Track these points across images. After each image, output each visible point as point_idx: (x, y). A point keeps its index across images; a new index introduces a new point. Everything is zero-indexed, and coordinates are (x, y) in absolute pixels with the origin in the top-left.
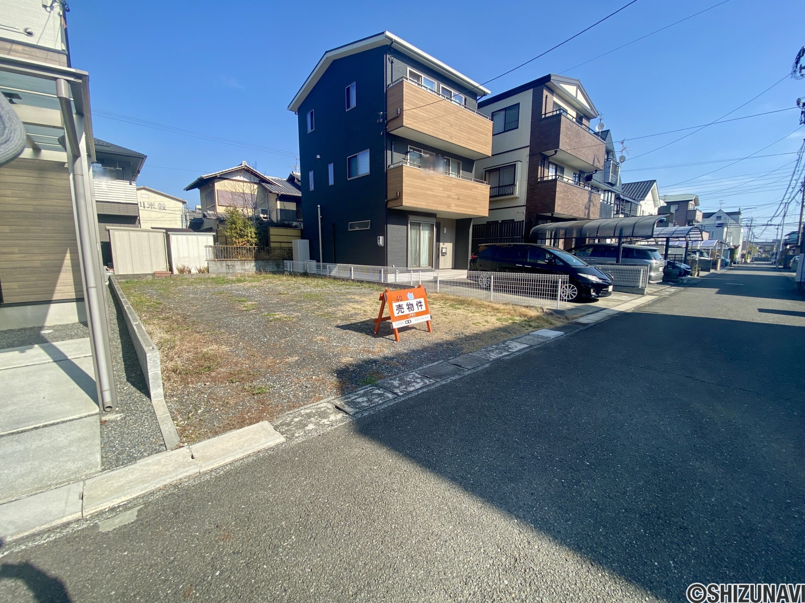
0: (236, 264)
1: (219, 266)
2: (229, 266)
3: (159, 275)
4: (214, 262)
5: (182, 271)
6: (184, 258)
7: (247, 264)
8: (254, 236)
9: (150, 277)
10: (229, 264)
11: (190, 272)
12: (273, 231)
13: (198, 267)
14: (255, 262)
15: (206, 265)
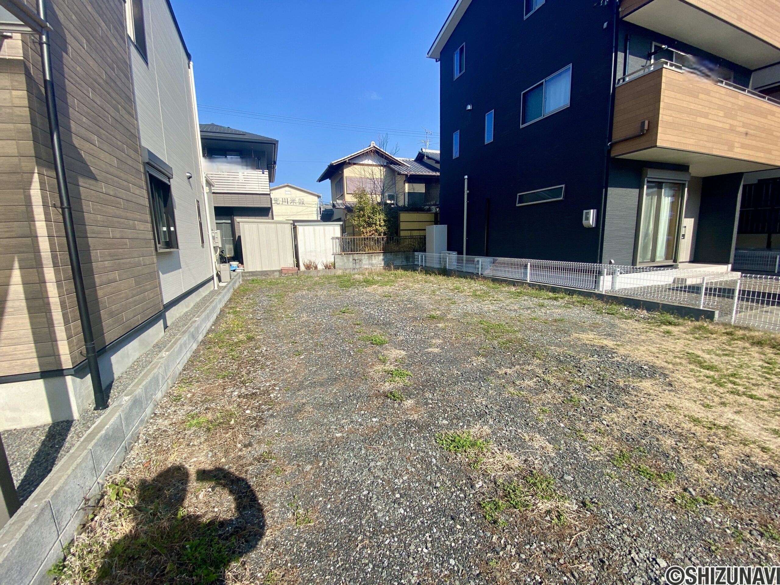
0: (363, 258)
1: (346, 261)
2: (355, 260)
3: (286, 272)
4: (340, 256)
5: (308, 267)
6: (311, 252)
7: (375, 258)
8: (383, 224)
9: (277, 275)
10: (356, 258)
11: (316, 268)
12: (404, 216)
13: (325, 262)
14: (383, 255)
15: (332, 260)
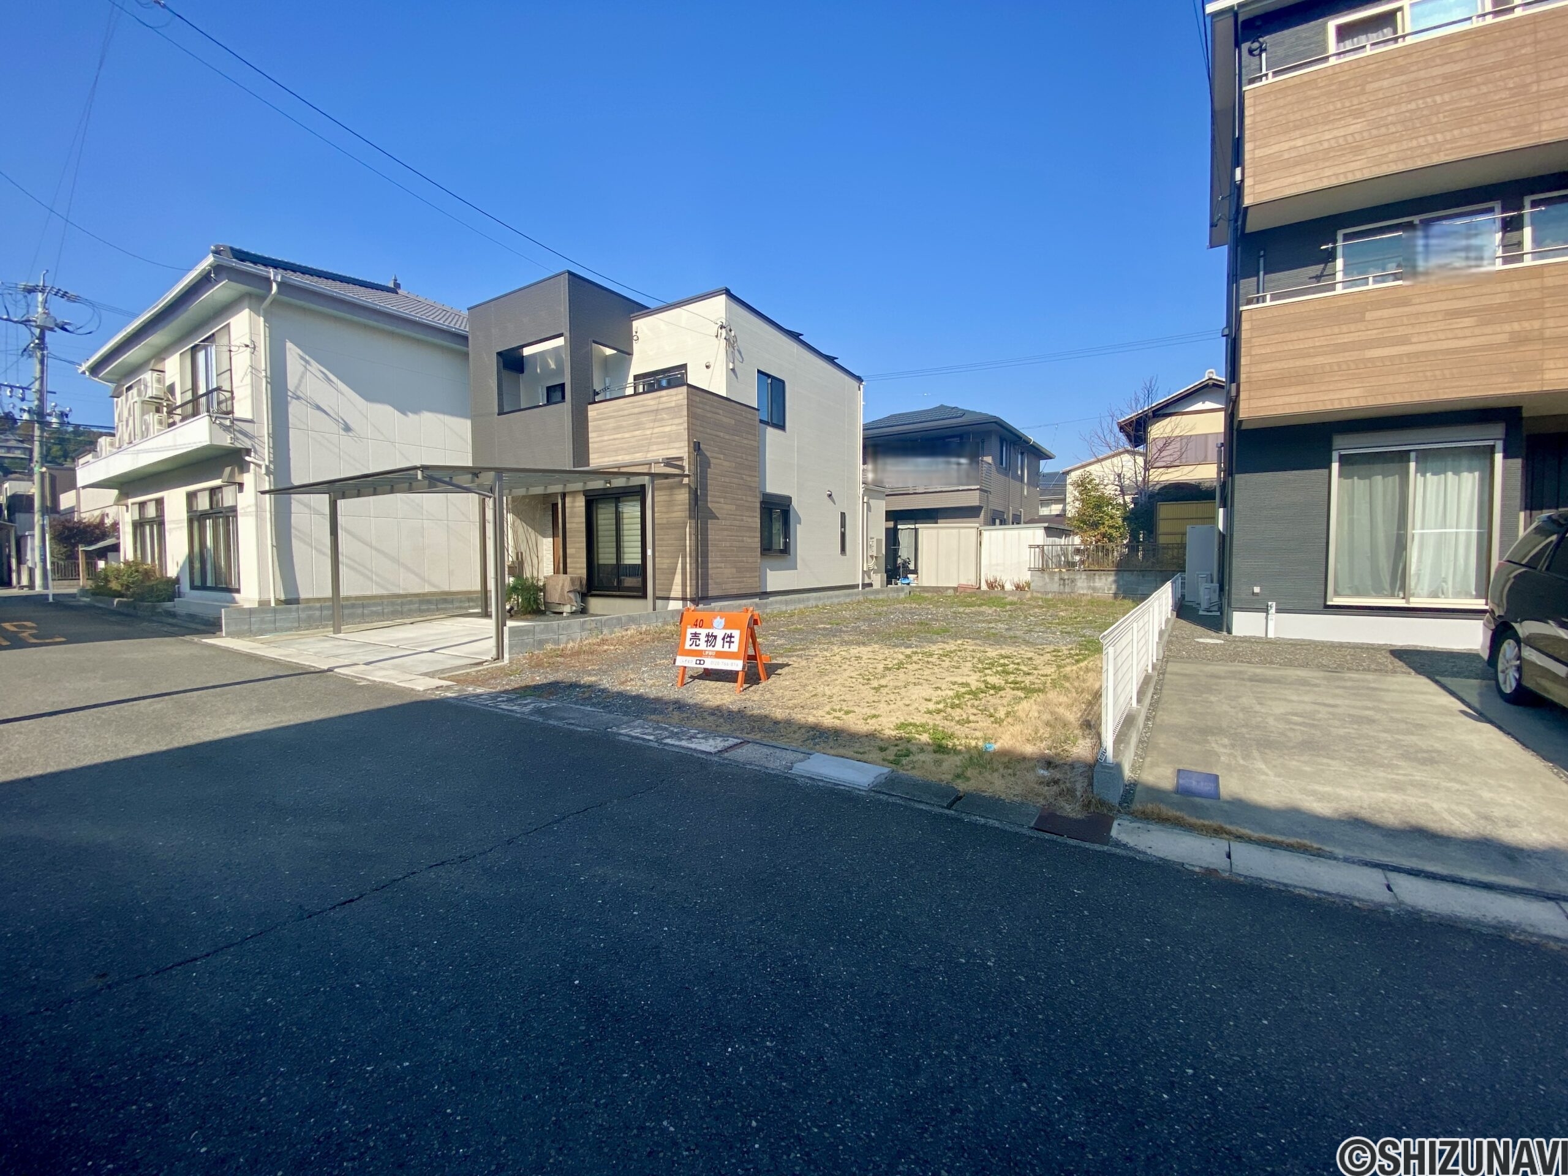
0: (1078, 577)
1: (1047, 580)
2: (1064, 580)
3: (962, 589)
4: (1040, 573)
5: (991, 586)
6: (997, 565)
7: (1100, 579)
8: (1119, 524)
9: (950, 592)
10: (1066, 577)
11: (1003, 587)
12: (1165, 510)
13: (1016, 580)
14: (1116, 575)
15: (1028, 578)
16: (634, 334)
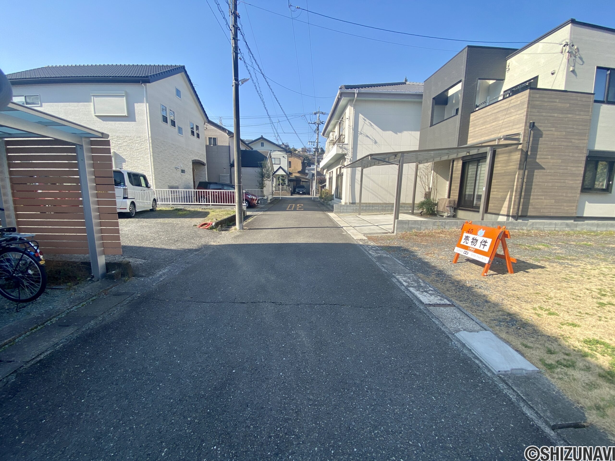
16: (507, 67)
